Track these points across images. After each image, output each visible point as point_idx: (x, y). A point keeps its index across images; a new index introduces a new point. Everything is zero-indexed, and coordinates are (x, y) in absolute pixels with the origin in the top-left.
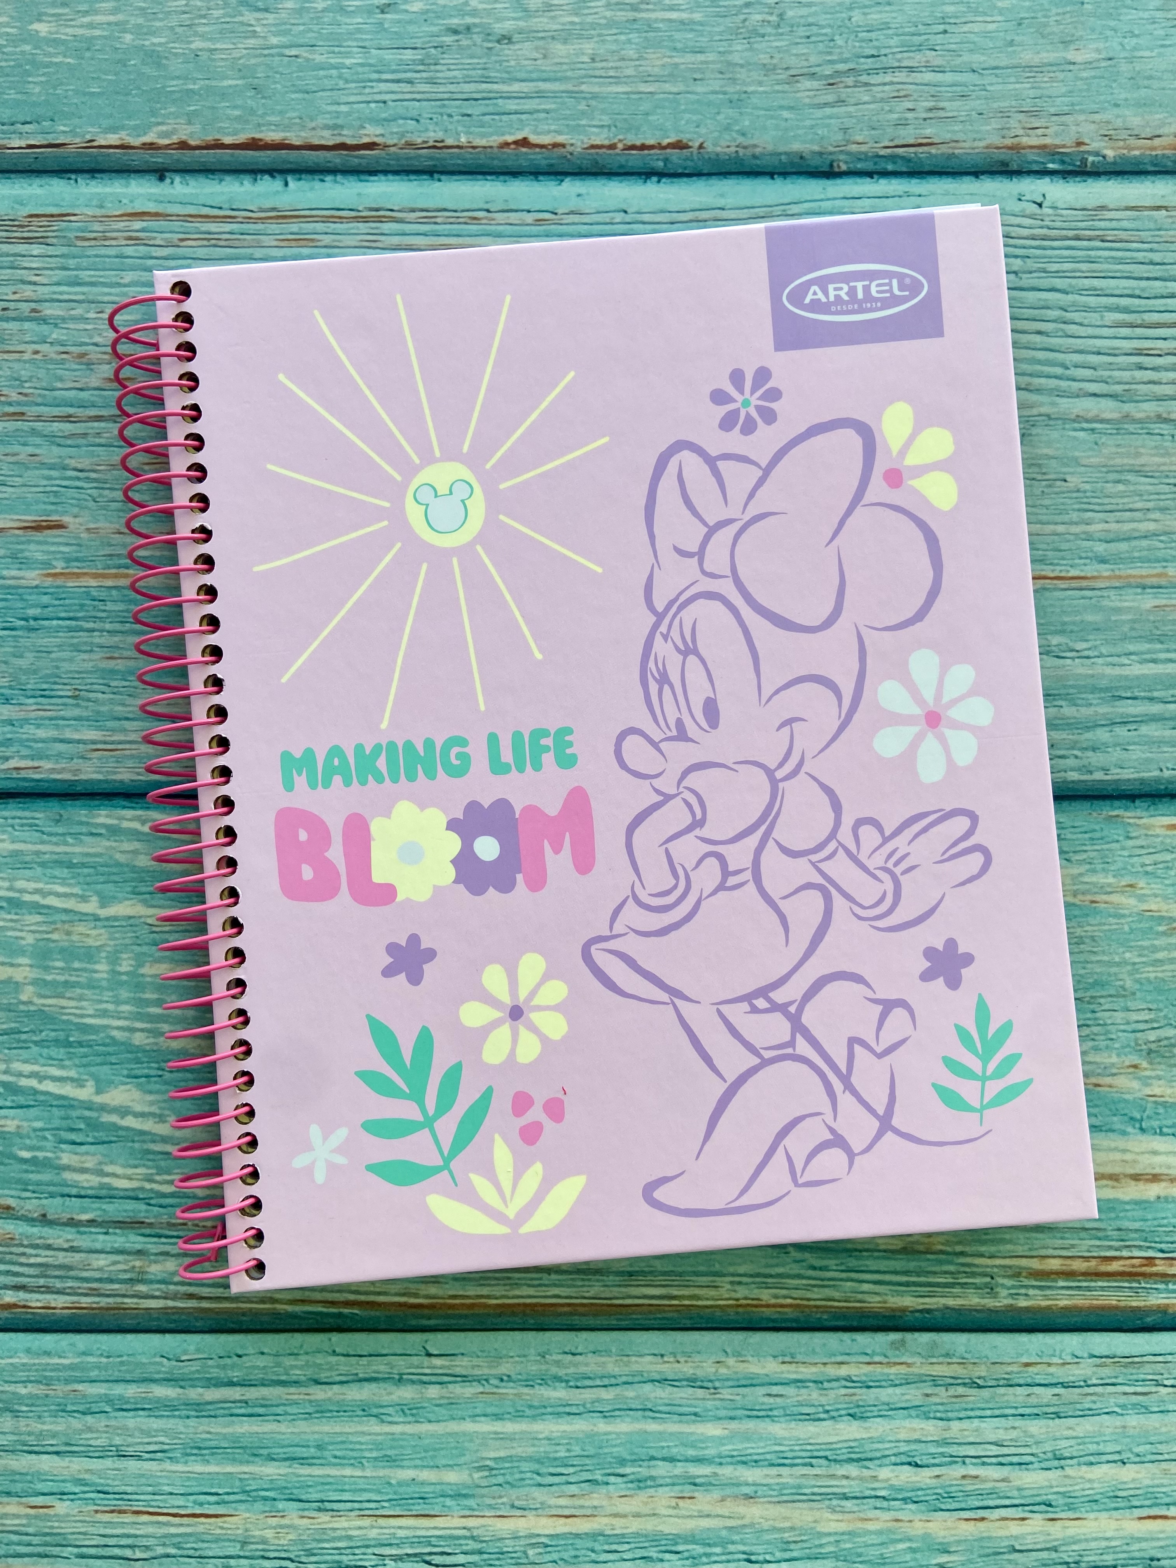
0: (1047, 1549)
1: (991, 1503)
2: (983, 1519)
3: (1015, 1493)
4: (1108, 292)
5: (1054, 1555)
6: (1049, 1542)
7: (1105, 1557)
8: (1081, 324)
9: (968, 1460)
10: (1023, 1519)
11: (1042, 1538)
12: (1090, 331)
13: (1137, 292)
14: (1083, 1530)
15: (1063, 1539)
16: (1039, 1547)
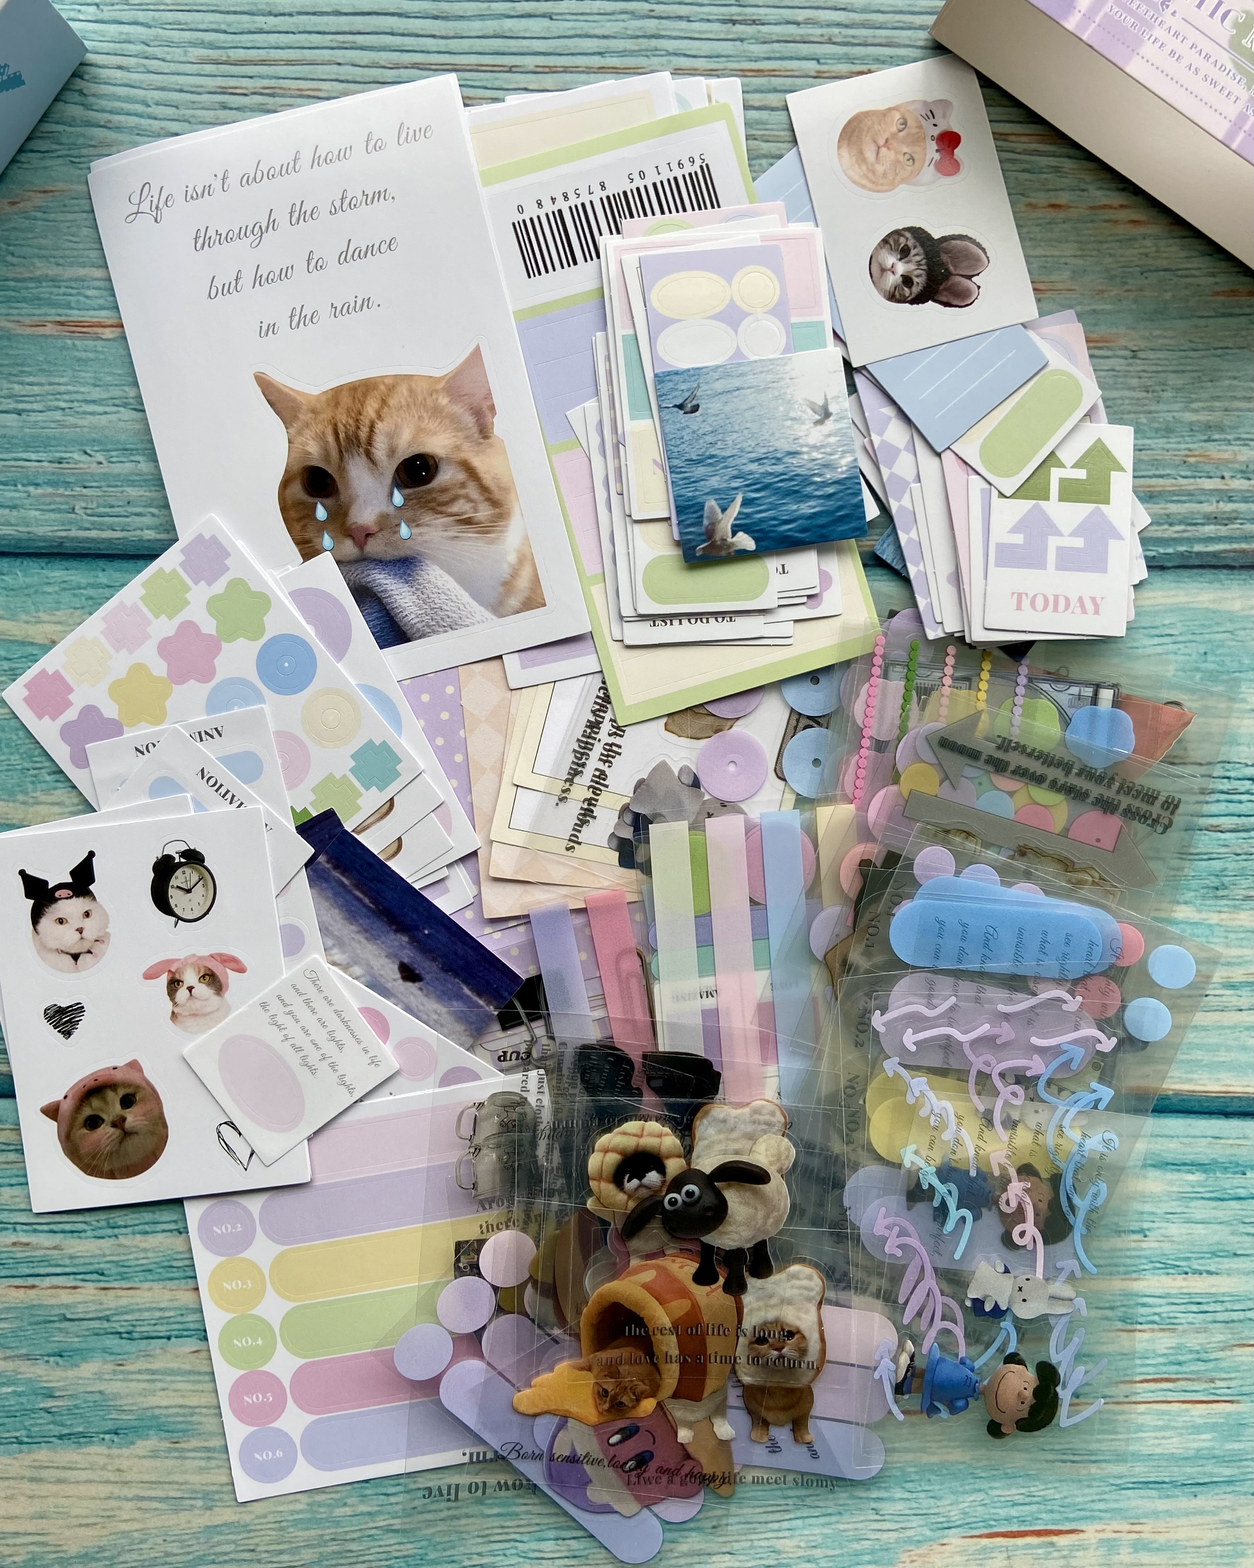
0: (99, 1319)
1: (42, 1271)
2: (33, 1287)
3: (68, 1262)
4: (193, 26)
5: (106, 1325)
6: (100, 1311)
7: (157, 1328)
8: (164, 60)
9: (18, 1227)
10: (75, 1288)
11: (93, 1307)
12: (173, 67)
13: (223, 27)
14: (138, 1300)
15: (116, 1309)
16: (90, 1316)
